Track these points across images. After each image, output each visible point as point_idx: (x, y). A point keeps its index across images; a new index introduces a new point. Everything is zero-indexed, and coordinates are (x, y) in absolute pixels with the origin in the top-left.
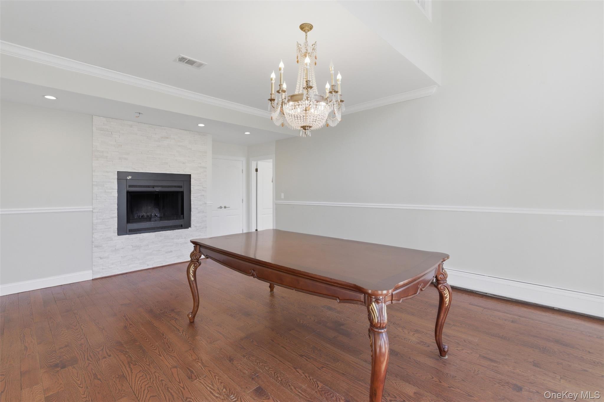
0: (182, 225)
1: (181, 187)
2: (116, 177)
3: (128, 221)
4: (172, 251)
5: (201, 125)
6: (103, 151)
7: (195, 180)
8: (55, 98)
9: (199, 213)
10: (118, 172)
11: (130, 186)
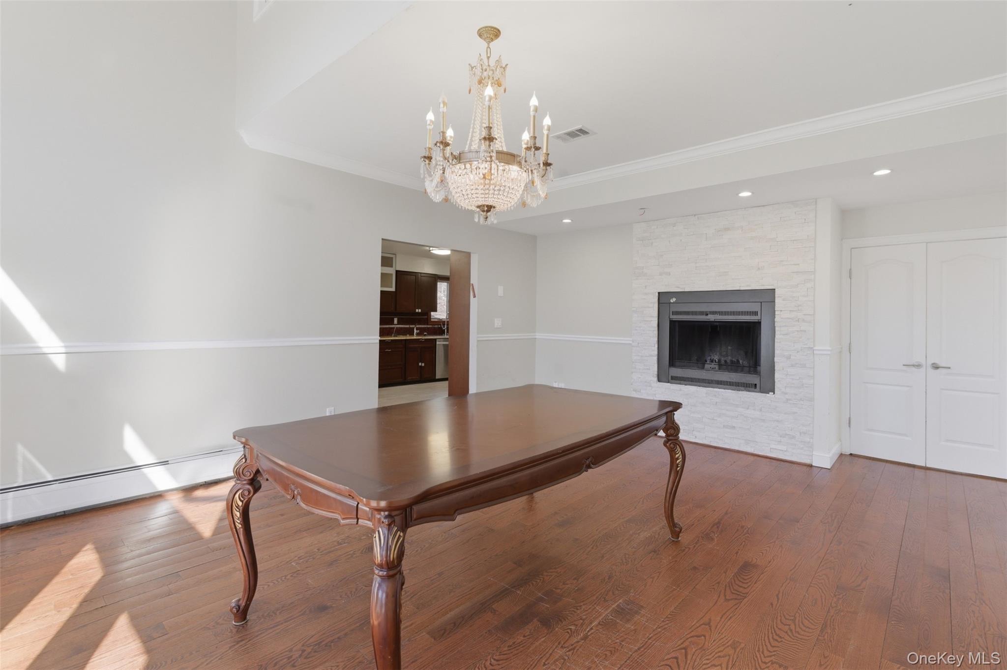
0: (756, 385)
1: (756, 313)
2: (655, 299)
3: (672, 364)
4: (734, 427)
5: (745, 194)
6: (643, 267)
7: (784, 300)
8: (570, 221)
9: (792, 366)
10: (659, 293)
11: (675, 313)
